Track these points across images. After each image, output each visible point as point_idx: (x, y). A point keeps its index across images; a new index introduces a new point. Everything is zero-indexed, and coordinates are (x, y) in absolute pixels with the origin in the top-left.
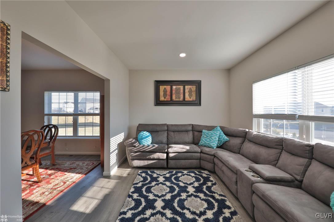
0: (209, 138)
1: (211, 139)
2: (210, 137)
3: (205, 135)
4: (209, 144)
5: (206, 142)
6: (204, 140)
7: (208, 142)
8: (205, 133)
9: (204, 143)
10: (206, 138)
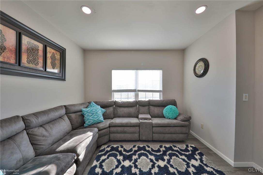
0: (95, 115)
1: (97, 115)
2: (95, 113)
3: (89, 113)
4: (98, 120)
5: (94, 119)
6: (92, 119)
7: (97, 119)
8: (88, 111)
9: (93, 121)
10: (91, 116)
